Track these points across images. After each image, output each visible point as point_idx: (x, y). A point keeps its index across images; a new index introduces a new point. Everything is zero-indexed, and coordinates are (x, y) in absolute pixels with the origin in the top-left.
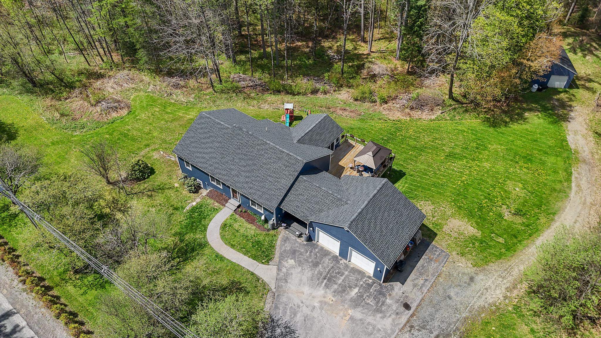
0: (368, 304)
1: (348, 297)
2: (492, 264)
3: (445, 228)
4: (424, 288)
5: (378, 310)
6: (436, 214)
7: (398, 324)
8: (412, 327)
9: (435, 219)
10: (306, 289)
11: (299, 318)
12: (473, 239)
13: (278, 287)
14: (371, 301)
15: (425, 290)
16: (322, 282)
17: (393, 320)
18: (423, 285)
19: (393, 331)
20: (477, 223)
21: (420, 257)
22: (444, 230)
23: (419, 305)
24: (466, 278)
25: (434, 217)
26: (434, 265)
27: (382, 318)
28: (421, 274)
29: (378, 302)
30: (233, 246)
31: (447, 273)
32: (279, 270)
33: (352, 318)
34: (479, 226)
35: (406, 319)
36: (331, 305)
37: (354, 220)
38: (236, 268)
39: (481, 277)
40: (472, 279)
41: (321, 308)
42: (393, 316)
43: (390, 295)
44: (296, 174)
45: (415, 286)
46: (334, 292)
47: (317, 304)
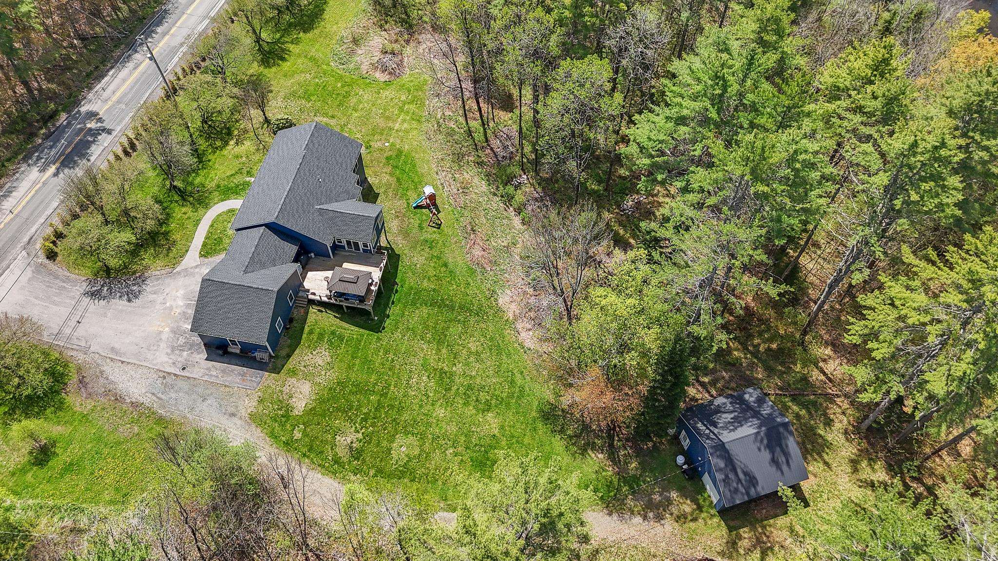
0: (178, 339)
1: (181, 324)
2: (259, 430)
3: (293, 380)
4: (206, 377)
5: (173, 349)
6: (311, 369)
7: (164, 367)
8: (164, 378)
9: (302, 368)
10: (181, 292)
11: (152, 297)
12: (289, 409)
13: (179, 273)
14: (182, 341)
15: (206, 378)
16: (192, 301)
17: (167, 362)
18: (211, 375)
19: (154, 365)
20: (314, 409)
21: (243, 366)
22: (289, 379)
23: (189, 378)
24: (231, 410)
25: (305, 367)
26: (238, 379)
27: (167, 354)
28: (223, 371)
29: (181, 346)
30: (212, 226)
31: (232, 393)
32: (197, 267)
33: (161, 332)
34: (310, 412)
35: (170, 371)
36: (170, 314)
37: (212, 281)
38: (190, 238)
39: (239, 422)
40: (233, 415)
41: (165, 309)
42: (171, 361)
43: (192, 353)
44: (262, 222)
45: (208, 369)
46: (184, 312)
47: (168, 304)
